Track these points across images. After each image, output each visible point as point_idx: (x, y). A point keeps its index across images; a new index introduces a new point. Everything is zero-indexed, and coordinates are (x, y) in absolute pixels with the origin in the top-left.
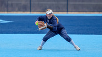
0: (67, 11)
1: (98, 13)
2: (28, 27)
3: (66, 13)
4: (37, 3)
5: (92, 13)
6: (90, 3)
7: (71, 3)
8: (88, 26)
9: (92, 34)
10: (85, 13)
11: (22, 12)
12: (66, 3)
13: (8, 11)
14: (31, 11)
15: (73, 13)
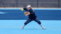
0: (38, 7)
1: (55, 8)
2: (16, 16)
3: (37, 8)
4: (21, 2)
5: (52, 8)
6: (51, 3)
7: (40, 3)
8: (50, 15)
9: (52, 20)
10: (47, 8)
11: (12, 8)
12: (37, 2)
13: (4, 7)
14: (17, 7)
15: (41, 8)
